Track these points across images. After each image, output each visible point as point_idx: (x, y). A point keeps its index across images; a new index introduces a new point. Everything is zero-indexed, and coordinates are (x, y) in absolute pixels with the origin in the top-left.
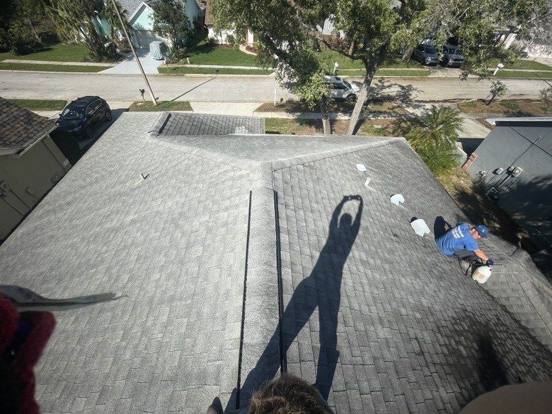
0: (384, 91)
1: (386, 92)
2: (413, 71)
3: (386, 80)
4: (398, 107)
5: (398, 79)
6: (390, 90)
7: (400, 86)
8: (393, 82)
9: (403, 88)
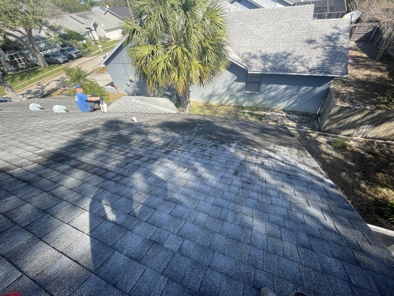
0: (46, 88)
1: (48, 88)
2: (57, 70)
3: (42, 82)
4: (64, 91)
5: (50, 78)
6: (50, 86)
7: (56, 81)
8: (48, 82)
9: (58, 81)
